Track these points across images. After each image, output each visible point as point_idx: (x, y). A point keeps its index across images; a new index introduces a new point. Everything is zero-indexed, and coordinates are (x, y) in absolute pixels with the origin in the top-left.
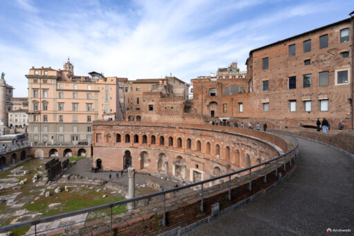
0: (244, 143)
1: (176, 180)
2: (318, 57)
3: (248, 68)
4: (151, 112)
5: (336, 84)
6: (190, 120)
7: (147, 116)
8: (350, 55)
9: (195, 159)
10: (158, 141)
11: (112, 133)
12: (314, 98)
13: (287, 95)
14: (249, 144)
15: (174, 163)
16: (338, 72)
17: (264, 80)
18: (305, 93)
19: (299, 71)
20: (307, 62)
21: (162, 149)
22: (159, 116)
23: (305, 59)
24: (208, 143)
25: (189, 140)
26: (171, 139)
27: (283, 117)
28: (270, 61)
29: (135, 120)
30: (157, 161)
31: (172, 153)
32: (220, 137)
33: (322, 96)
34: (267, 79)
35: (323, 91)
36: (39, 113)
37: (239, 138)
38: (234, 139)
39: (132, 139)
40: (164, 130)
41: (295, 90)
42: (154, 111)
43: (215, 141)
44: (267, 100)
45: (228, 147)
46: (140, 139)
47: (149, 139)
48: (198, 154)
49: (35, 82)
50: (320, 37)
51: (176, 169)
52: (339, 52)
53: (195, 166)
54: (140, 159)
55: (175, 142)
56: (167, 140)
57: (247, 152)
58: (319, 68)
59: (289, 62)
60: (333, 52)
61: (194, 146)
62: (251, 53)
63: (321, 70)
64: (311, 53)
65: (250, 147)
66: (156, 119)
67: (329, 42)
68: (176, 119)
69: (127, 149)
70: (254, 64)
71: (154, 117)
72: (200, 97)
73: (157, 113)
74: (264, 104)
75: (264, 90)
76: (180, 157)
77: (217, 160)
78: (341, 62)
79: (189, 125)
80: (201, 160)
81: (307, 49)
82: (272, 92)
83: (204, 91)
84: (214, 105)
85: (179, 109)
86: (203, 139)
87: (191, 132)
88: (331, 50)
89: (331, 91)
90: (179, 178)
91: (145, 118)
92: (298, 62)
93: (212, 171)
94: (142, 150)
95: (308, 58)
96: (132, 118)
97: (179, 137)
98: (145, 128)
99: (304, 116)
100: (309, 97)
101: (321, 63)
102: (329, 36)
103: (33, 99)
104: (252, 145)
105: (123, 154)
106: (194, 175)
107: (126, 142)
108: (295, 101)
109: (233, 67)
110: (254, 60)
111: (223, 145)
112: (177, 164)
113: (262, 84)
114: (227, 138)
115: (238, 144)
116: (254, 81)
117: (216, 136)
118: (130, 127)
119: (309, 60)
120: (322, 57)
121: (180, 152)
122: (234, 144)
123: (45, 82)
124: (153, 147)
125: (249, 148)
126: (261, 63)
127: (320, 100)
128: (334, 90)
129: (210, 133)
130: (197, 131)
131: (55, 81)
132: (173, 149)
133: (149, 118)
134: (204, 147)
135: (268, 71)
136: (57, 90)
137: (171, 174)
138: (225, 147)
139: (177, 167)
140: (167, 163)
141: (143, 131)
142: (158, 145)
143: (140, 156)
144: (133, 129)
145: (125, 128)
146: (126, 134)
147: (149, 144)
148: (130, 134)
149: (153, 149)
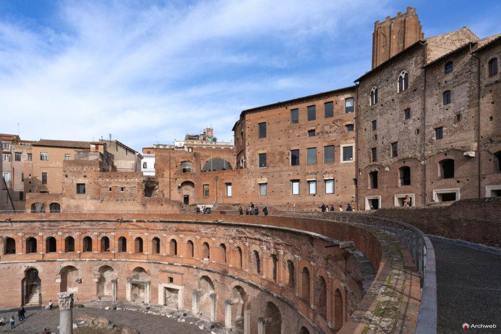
0: (249, 235)
1: (133, 307)
2: (323, 127)
3: (235, 135)
4: (82, 195)
5: (342, 161)
6: (154, 209)
7: (73, 203)
8: (354, 128)
9: (168, 268)
10: (96, 245)
12: (319, 178)
13: (290, 173)
14: (258, 236)
15: (129, 279)
16: (343, 147)
17: (261, 152)
18: (309, 172)
19: (303, 143)
20: (312, 132)
21: (105, 259)
22: (97, 203)
23: (310, 129)
24: (190, 242)
25: (157, 240)
26: (123, 240)
27: (285, 202)
28: (268, 127)
29: (48, 210)
30: (97, 280)
31: (126, 264)
32: (209, 231)
33: (327, 175)
34: (265, 151)
35: (328, 170)
37: (240, 229)
38: (233, 232)
39: (41, 246)
40: (110, 225)
41: (298, 167)
42: (87, 195)
43: (202, 237)
44: (265, 180)
45: (223, 245)
46: (61, 245)
47: (79, 244)
48: (171, 260)
50: (325, 103)
51: (132, 289)
52: (344, 124)
53: (167, 280)
54: (59, 281)
55: (130, 246)
56: (114, 243)
57: (255, 247)
58: (324, 142)
59: (291, 131)
60: (339, 123)
61: (166, 249)
62: (244, 114)
63: (326, 144)
64: (316, 122)
65: (260, 240)
66: (92, 208)
67: (334, 111)
68: (131, 207)
69: (30, 265)
70: (247, 130)
71: (88, 205)
72: (167, 174)
73: (94, 199)
74: (260, 184)
75: (261, 166)
76: (140, 270)
77: (205, 266)
78: (347, 135)
79: (157, 215)
80: (177, 270)
81: (312, 116)
82: (270, 169)
83: (174, 165)
84: (189, 187)
85: (135, 191)
86: (181, 236)
87: (160, 226)
88: (337, 120)
89: (336, 169)
90: (138, 302)
91: (68, 206)
92: (302, 132)
93: (197, 284)
94: (65, 264)
95: (313, 128)
96: (38, 208)
97: (138, 235)
98: (69, 224)
99: (309, 199)
100: (314, 176)
101: (327, 136)
102: (334, 103)
104: (261, 238)
105: (22, 274)
106: (165, 294)
107: (28, 252)
108: (298, 181)
109: (207, 135)
110: (248, 124)
111: (215, 243)
112: (134, 280)
113: (258, 157)
114: (221, 231)
115: (240, 238)
116: (248, 153)
117: (203, 229)
118: (37, 224)
119: (314, 130)
120: (327, 128)
121: (140, 261)
122: (234, 238)
124: (87, 257)
125: (258, 242)
126: (257, 128)
127: (326, 181)
128: (340, 169)
129: (194, 227)
130: (170, 225)
132: (128, 256)
133: (77, 207)
134: (183, 248)
135: (265, 140)
137: (124, 299)
138: (218, 244)
139: (135, 285)
140: (115, 282)
141: (65, 231)
142: (97, 252)
143: (60, 276)
144: (45, 228)
145: (26, 227)
146: (27, 236)
147: (79, 252)
148: (36, 237)
149: (88, 260)
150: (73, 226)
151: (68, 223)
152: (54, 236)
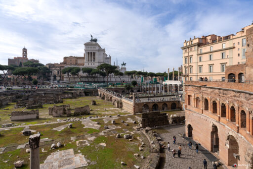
11: (200, 96)
36: (188, 76)
39: (219, 109)
46: (228, 112)
47: (238, 116)
49: (186, 51)
54: (228, 146)
69: (215, 123)
91: (250, 76)
94: (231, 134)
103: (185, 65)
105: (211, 130)
123: (191, 50)
131: (196, 47)
136: (198, 55)
141: (230, 100)
142: (248, 132)
143: (228, 142)
144: (220, 95)
145: (212, 92)
146: (213, 100)
147: (237, 125)
148: (217, 102)
149: (243, 137)
150: (235, 96)
151: (232, 92)
152: (225, 103)
